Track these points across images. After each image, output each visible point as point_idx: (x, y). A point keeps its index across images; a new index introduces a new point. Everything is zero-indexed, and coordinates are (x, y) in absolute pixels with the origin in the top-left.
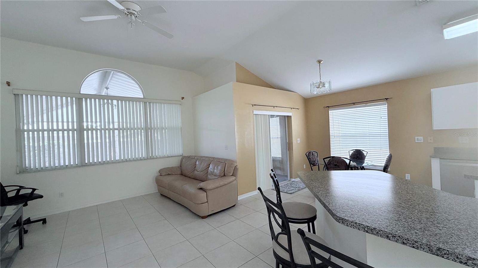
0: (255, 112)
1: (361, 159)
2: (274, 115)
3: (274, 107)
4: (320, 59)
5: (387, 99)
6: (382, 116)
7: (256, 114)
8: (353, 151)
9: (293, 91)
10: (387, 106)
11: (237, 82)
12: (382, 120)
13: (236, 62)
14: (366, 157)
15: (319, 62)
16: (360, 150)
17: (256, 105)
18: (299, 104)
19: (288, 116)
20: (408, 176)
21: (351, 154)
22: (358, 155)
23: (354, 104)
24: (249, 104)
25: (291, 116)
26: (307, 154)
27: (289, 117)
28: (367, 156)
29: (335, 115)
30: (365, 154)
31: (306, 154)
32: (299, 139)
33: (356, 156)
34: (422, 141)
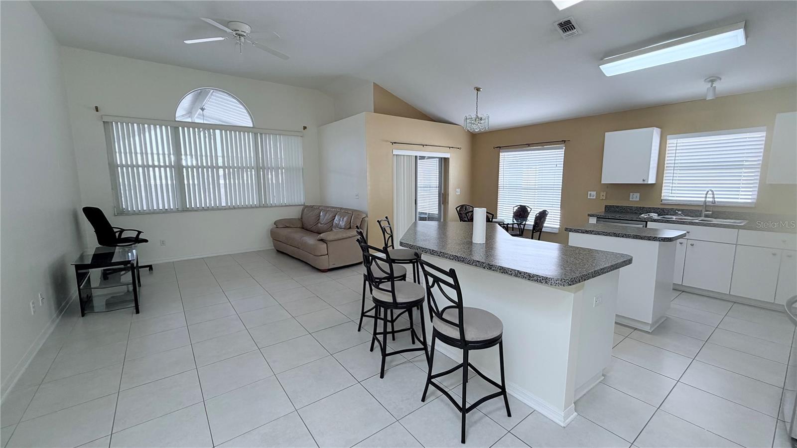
0: (396, 152)
1: (523, 217)
2: (425, 157)
3: (423, 145)
4: (479, 86)
5: (565, 141)
6: (557, 163)
7: (397, 155)
8: (517, 207)
9: (454, 122)
10: (564, 150)
11: (374, 112)
12: (557, 168)
13: (374, 83)
15: (478, 89)
16: (525, 206)
17: (396, 143)
18: (463, 142)
19: (445, 158)
21: (515, 210)
22: (522, 213)
23: (529, 145)
24: (387, 141)
25: (449, 158)
26: (458, 209)
29: (506, 158)
31: (456, 208)
32: (458, 190)
33: (519, 214)
34: (595, 198)
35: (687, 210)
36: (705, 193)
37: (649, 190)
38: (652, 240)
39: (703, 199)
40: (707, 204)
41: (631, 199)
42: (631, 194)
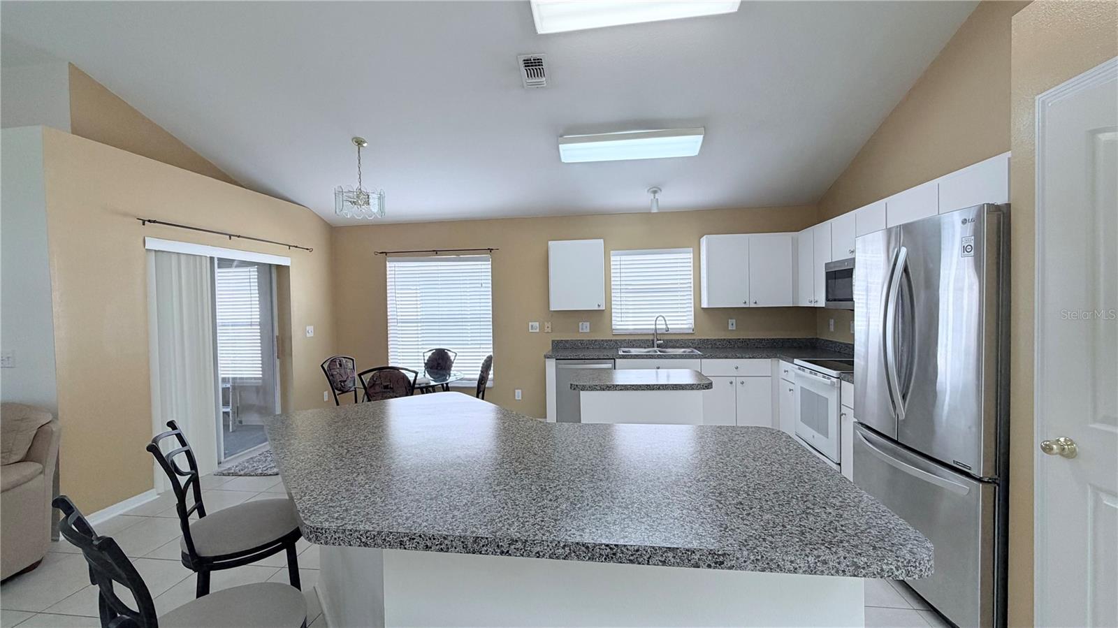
0: (152, 244)
1: (444, 369)
2: (233, 260)
3: (230, 236)
4: (363, 137)
5: (491, 250)
6: (483, 282)
7: (155, 251)
8: (432, 352)
10: (490, 263)
12: (482, 289)
14: (453, 363)
15: (359, 143)
16: (443, 350)
17: (155, 222)
18: (315, 239)
19: (278, 267)
20: (518, 393)
21: (427, 358)
22: (440, 361)
23: (436, 252)
24: (126, 215)
25: (289, 267)
26: (326, 366)
27: (282, 270)
28: (455, 361)
29: (398, 272)
30: (452, 358)
31: (322, 366)
32: (310, 328)
33: (435, 364)
34: (538, 330)
35: (639, 340)
36: (655, 319)
37: (598, 316)
38: (696, 389)
39: (654, 327)
40: (658, 332)
41: (580, 331)
42: (580, 324)
